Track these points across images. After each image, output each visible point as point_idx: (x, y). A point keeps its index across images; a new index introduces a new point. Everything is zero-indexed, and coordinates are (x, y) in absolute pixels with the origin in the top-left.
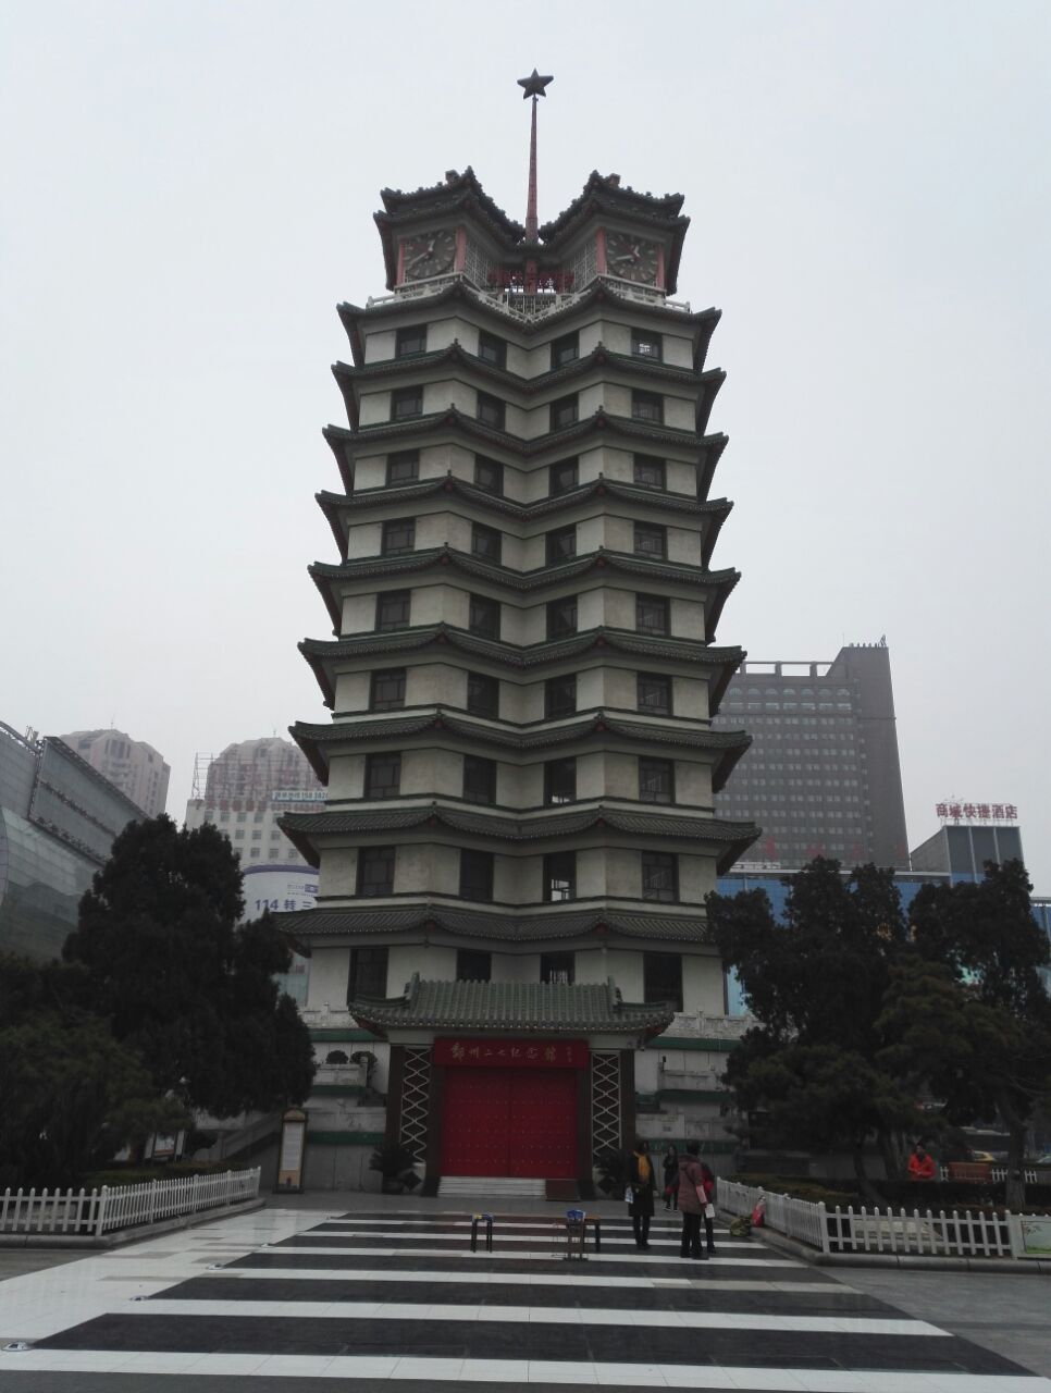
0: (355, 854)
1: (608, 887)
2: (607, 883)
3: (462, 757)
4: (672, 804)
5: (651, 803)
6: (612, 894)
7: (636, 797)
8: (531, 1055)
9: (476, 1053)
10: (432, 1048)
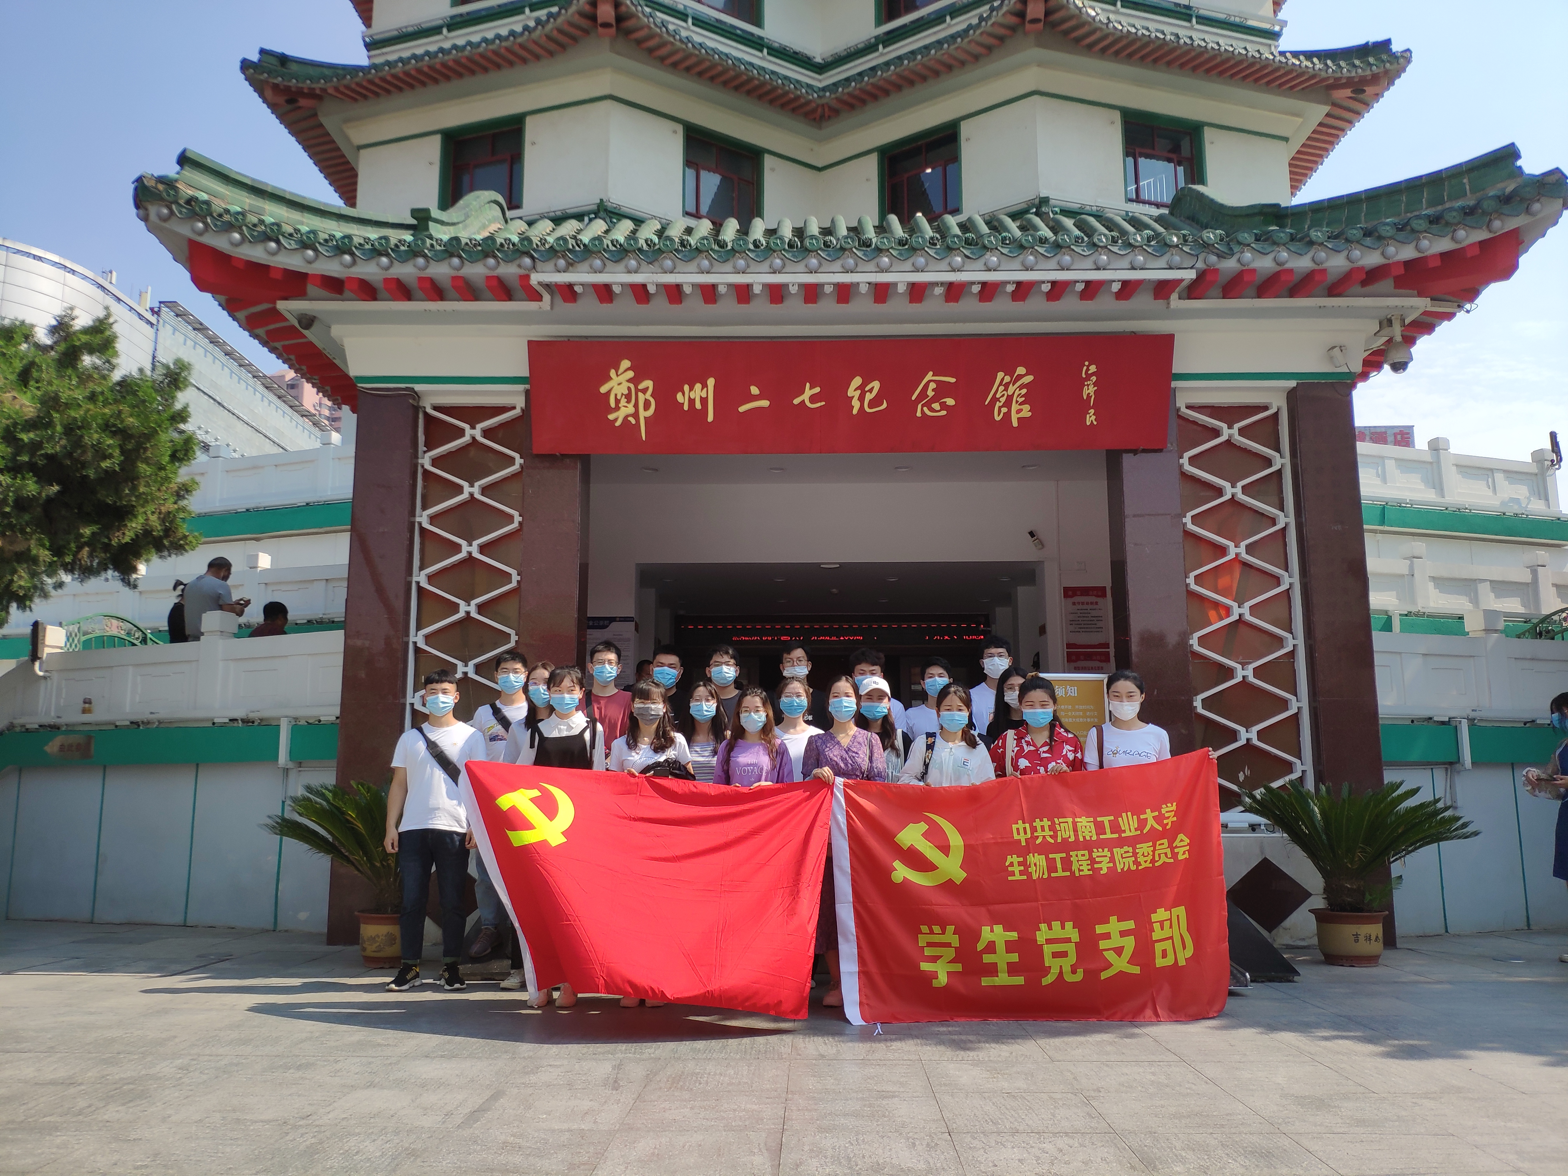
8: (928, 405)
9: (704, 401)
10: (527, 393)
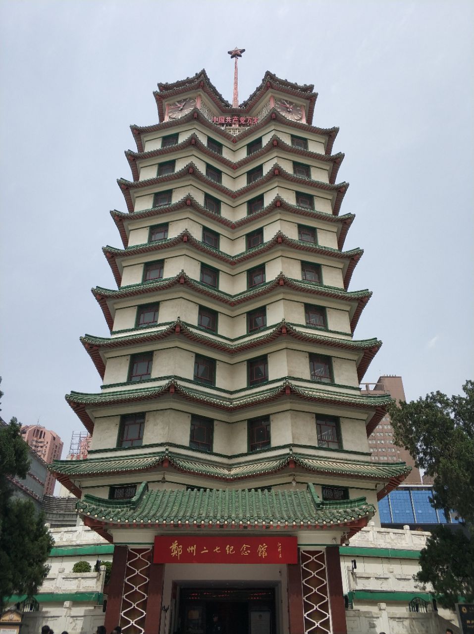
0: (118, 420)
1: (293, 438)
2: (293, 434)
3: (194, 355)
4: (332, 384)
5: (318, 383)
6: (296, 443)
7: (309, 378)
8: (244, 552)
9: (193, 550)
10: (153, 547)
